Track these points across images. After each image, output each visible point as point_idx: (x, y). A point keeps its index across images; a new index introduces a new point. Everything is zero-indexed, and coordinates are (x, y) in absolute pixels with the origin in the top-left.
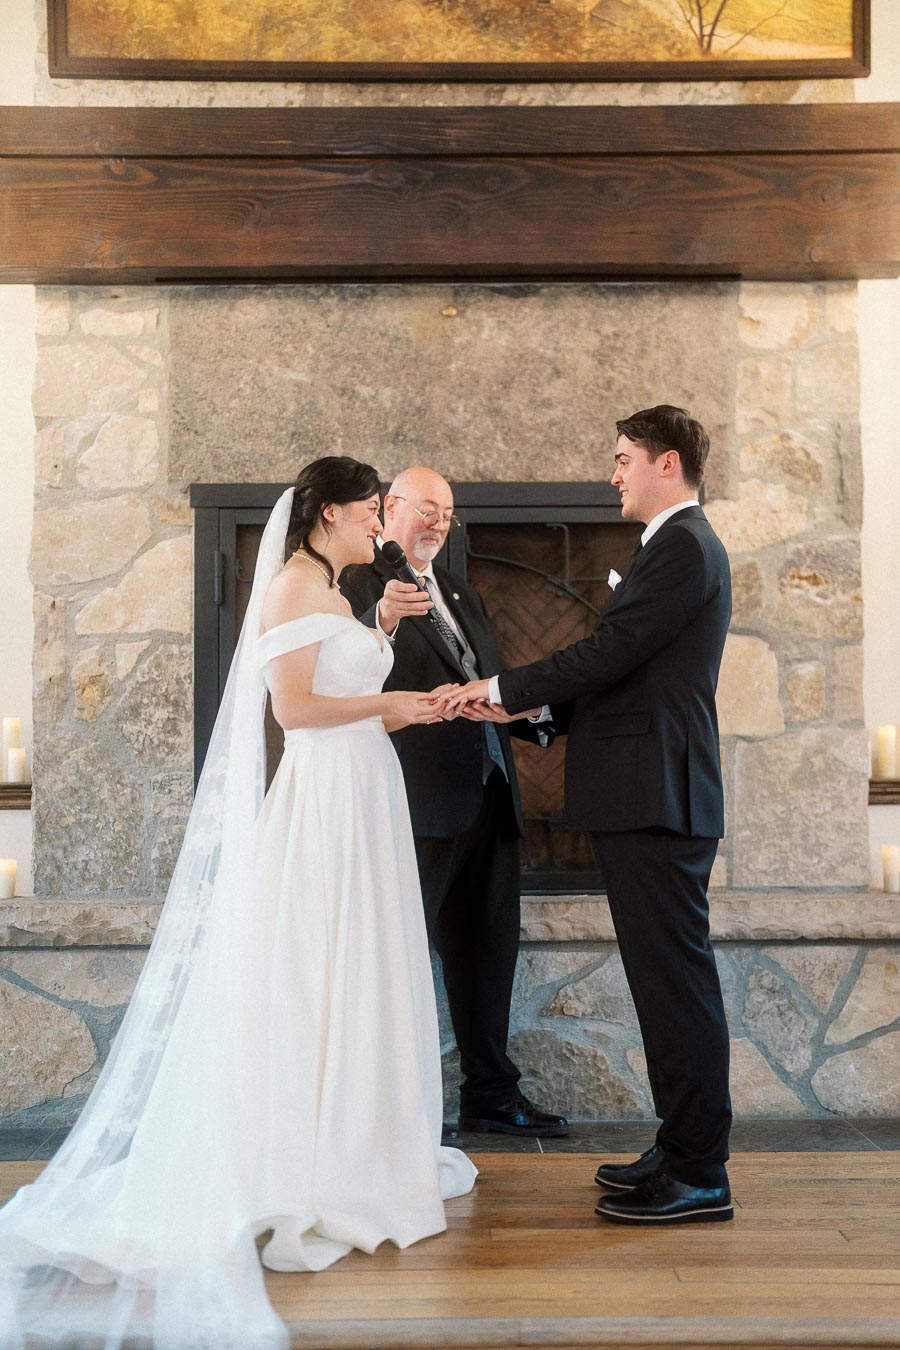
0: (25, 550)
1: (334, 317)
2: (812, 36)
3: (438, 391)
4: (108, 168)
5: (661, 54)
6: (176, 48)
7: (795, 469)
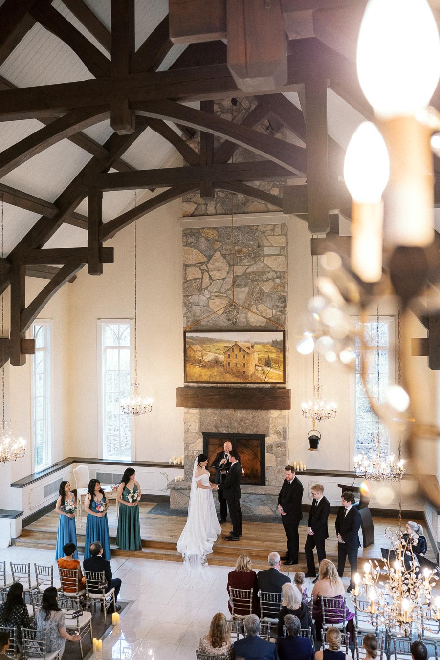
0: (182, 439)
1: (220, 411)
2: (278, 379)
3: (232, 421)
4: (191, 396)
5: (259, 381)
6: (199, 380)
7: (277, 433)
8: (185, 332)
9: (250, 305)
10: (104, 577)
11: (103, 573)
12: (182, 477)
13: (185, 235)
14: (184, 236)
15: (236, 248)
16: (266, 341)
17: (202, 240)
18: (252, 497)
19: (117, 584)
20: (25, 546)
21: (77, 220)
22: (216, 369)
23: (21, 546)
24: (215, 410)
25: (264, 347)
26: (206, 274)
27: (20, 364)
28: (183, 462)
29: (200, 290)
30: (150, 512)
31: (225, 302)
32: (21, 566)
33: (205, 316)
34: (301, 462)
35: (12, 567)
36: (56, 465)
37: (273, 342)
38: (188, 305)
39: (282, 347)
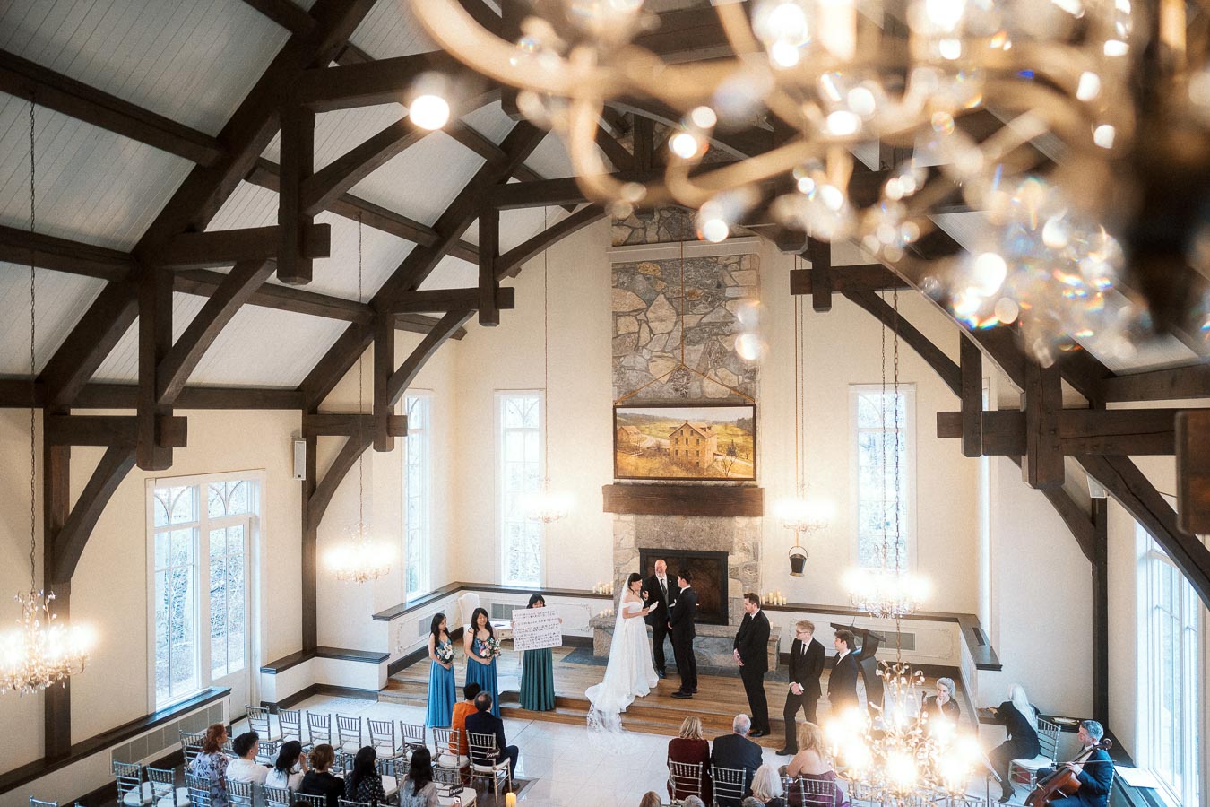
0: (612, 557)
1: (663, 519)
2: (744, 473)
3: (681, 533)
4: (623, 497)
5: (719, 477)
6: (634, 475)
7: (745, 550)
8: (615, 408)
9: (706, 369)
10: (494, 742)
11: (494, 736)
12: (610, 611)
13: (615, 271)
14: (614, 273)
15: (687, 289)
16: (730, 420)
17: (640, 278)
18: (708, 641)
19: (513, 753)
20: (392, 702)
21: (463, 251)
22: (658, 459)
23: (388, 701)
24: (656, 517)
25: (726, 428)
26: (644, 325)
27: (387, 448)
28: (612, 590)
29: (637, 348)
30: (565, 660)
31: (671, 365)
32: (382, 724)
33: (643, 385)
34: (779, 593)
35: (369, 725)
36: (436, 592)
37: (739, 421)
38: (619, 370)
39: (751, 428)
